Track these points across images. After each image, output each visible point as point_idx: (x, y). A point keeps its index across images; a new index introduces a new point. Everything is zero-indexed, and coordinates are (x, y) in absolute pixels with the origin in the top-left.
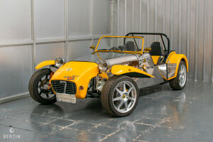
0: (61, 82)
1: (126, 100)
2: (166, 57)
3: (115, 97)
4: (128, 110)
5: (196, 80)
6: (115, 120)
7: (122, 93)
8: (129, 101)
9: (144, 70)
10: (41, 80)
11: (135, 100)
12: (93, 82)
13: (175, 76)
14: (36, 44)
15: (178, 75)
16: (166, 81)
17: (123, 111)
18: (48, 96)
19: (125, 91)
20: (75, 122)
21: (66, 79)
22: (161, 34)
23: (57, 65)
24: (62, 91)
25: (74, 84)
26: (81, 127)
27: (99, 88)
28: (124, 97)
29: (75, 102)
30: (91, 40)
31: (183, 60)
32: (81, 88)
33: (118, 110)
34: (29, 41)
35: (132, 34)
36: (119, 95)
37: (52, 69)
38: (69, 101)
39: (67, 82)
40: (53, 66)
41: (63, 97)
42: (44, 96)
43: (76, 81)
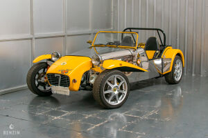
0: (56, 75)
1: (116, 92)
2: (161, 52)
3: (106, 90)
4: (119, 102)
5: (193, 75)
6: (106, 111)
7: (112, 86)
8: (120, 94)
9: (138, 65)
10: (38, 73)
11: (126, 93)
12: (87, 76)
13: (170, 70)
14: (36, 38)
15: (173, 69)
16: (161, 76)
17: (113, 103)
18: (45, 88)
19: (116, 85)
20: (68, 113)
21: (60, 72)
22: (157, 30)
23: (53, 59)
24: (56, 84)
25: (68, 78)
26: (72, 118)
27: (92, 81)
28: (115, 90)
29: (68, 94)
30: (90, 34)
31: (178, 55)
32: (75, 81)
33: (109, 102)
34: (28, 35)
35: (130, 29)
36: (110, 88)
37: (49, 63)
38: (63, 93)
39: (62, 75)
40: (50, 60)
41: (58, 90)
42: (41, 88)
43: (70, 74)
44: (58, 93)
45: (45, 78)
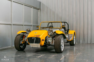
0: (33, 38)
2: (68, 31)
13: (72, 39)
14: (13, 25)
21: (35, 36)
22: (65, 22)
25: (40, 39)
29: (39, 47)
30: (31, 26)
31: (74, 33)
32: (43, 40)
35: (52, 22)
38: (37, 47)
39: (36, 38)
44: (33, 47)
45: (26, 40)
